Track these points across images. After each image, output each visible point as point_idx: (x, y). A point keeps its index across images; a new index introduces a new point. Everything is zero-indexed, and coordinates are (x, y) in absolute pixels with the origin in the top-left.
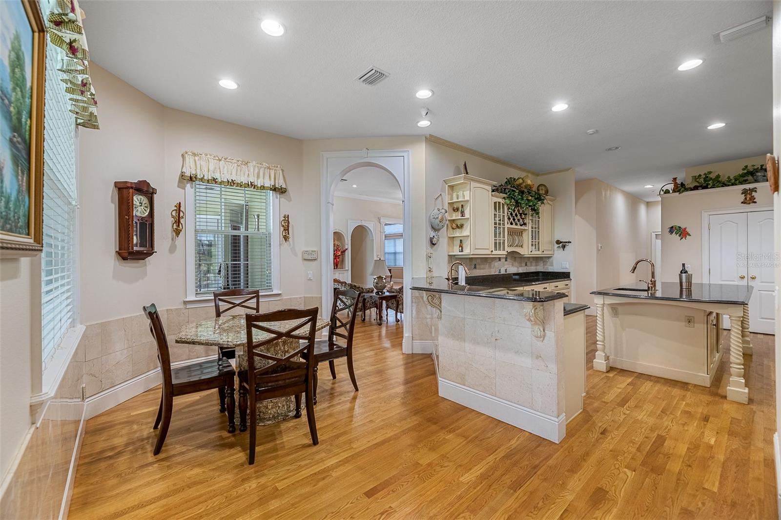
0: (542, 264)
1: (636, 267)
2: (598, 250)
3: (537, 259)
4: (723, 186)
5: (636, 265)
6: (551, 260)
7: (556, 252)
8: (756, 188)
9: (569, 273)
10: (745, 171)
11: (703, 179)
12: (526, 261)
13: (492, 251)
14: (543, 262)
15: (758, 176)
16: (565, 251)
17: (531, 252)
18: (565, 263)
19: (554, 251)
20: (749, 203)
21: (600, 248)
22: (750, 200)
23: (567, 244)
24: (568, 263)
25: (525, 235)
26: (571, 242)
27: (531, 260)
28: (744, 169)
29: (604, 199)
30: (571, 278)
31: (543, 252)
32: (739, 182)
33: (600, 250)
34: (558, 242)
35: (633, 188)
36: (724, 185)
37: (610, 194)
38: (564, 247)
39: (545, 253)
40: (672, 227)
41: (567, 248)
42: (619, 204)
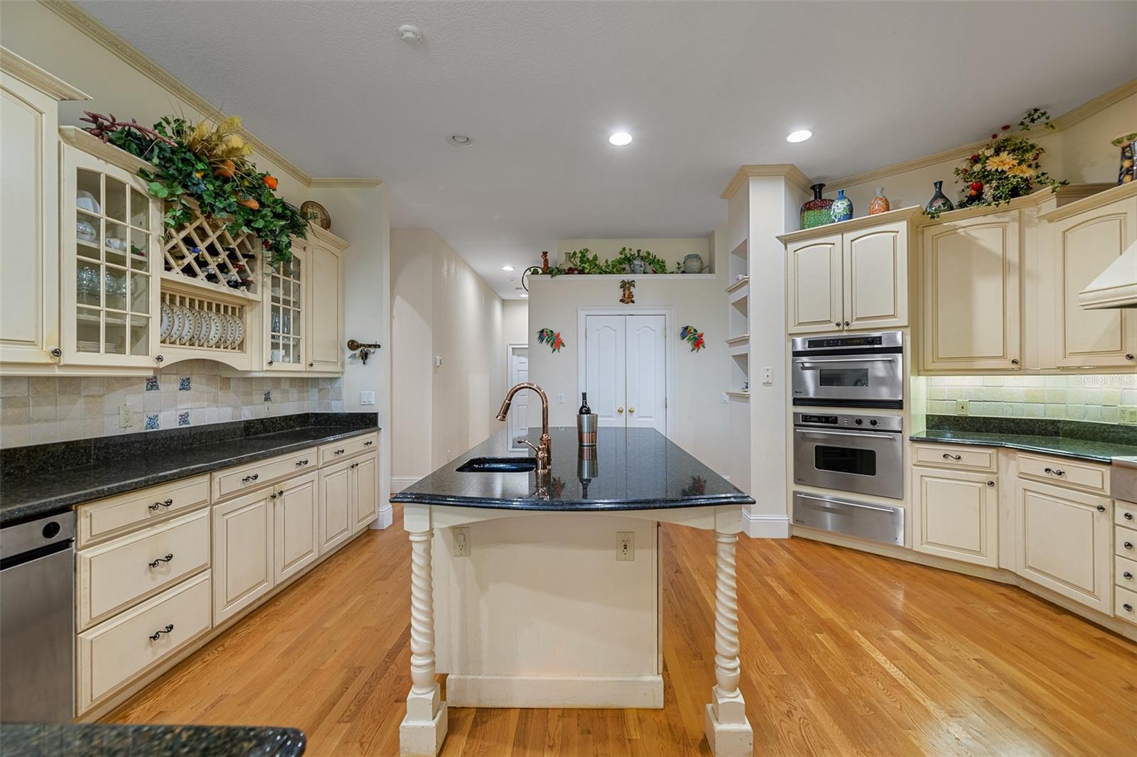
0: (317, 397)
1: (509, 404)
2: (436, 367)
3: (303, 383)
4: (600, 273)
5: (510, 400)
6: (336, 385)
7: (347, 367)
8: (634, 281)
9: (376, 414)
10: (623, 256)
11: (579, 259)
12: (266, 389)
13: (57, 353)
14: (320, 390)
15: (635, 265)
16: (367, 366)
17: (271, 363)
18: (367, 392)
19: (343, 365)
20: (628, 303)
21: (438, 364)
22: (629, 298)
23: (372, 350)
24: (373, 392)
25: (250, 316)
26: (379, 346)
27: (285, 386)
28: (621, 253)
29: (445, 273)
30: (379, 426)
31: (311, 365)
32: (617, 270)
33: (438, 366)
34: (353, 345)
35: (487, 267)
36: (602, 272)
37: (456, 270)
38: (365, 356)
39: (316, 368)
40: (542, 331)
41: (371, 357)
42: (469, 291)
